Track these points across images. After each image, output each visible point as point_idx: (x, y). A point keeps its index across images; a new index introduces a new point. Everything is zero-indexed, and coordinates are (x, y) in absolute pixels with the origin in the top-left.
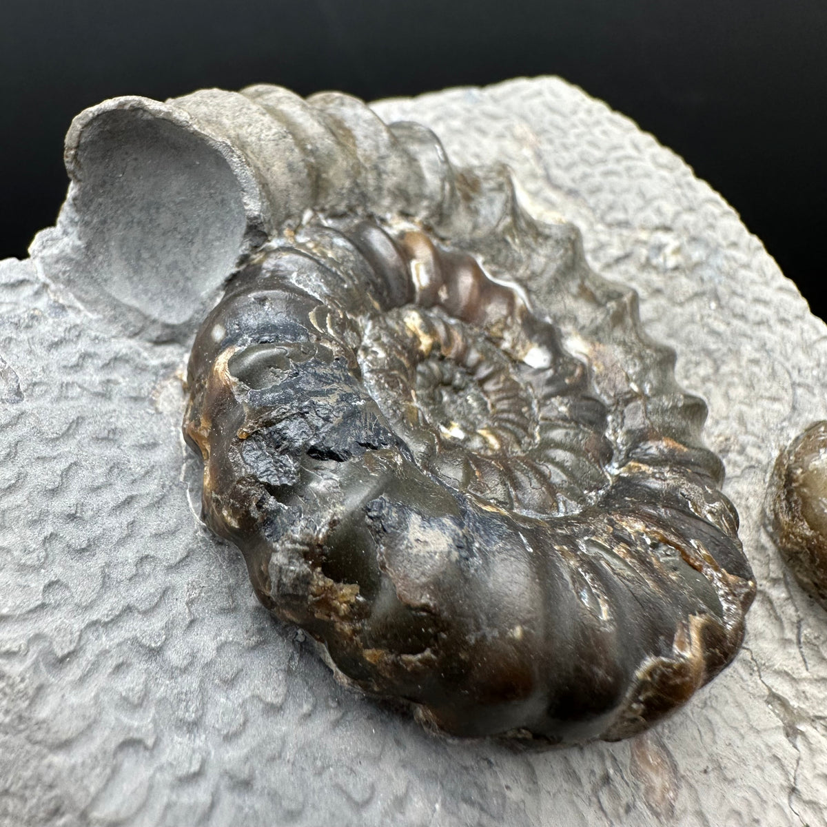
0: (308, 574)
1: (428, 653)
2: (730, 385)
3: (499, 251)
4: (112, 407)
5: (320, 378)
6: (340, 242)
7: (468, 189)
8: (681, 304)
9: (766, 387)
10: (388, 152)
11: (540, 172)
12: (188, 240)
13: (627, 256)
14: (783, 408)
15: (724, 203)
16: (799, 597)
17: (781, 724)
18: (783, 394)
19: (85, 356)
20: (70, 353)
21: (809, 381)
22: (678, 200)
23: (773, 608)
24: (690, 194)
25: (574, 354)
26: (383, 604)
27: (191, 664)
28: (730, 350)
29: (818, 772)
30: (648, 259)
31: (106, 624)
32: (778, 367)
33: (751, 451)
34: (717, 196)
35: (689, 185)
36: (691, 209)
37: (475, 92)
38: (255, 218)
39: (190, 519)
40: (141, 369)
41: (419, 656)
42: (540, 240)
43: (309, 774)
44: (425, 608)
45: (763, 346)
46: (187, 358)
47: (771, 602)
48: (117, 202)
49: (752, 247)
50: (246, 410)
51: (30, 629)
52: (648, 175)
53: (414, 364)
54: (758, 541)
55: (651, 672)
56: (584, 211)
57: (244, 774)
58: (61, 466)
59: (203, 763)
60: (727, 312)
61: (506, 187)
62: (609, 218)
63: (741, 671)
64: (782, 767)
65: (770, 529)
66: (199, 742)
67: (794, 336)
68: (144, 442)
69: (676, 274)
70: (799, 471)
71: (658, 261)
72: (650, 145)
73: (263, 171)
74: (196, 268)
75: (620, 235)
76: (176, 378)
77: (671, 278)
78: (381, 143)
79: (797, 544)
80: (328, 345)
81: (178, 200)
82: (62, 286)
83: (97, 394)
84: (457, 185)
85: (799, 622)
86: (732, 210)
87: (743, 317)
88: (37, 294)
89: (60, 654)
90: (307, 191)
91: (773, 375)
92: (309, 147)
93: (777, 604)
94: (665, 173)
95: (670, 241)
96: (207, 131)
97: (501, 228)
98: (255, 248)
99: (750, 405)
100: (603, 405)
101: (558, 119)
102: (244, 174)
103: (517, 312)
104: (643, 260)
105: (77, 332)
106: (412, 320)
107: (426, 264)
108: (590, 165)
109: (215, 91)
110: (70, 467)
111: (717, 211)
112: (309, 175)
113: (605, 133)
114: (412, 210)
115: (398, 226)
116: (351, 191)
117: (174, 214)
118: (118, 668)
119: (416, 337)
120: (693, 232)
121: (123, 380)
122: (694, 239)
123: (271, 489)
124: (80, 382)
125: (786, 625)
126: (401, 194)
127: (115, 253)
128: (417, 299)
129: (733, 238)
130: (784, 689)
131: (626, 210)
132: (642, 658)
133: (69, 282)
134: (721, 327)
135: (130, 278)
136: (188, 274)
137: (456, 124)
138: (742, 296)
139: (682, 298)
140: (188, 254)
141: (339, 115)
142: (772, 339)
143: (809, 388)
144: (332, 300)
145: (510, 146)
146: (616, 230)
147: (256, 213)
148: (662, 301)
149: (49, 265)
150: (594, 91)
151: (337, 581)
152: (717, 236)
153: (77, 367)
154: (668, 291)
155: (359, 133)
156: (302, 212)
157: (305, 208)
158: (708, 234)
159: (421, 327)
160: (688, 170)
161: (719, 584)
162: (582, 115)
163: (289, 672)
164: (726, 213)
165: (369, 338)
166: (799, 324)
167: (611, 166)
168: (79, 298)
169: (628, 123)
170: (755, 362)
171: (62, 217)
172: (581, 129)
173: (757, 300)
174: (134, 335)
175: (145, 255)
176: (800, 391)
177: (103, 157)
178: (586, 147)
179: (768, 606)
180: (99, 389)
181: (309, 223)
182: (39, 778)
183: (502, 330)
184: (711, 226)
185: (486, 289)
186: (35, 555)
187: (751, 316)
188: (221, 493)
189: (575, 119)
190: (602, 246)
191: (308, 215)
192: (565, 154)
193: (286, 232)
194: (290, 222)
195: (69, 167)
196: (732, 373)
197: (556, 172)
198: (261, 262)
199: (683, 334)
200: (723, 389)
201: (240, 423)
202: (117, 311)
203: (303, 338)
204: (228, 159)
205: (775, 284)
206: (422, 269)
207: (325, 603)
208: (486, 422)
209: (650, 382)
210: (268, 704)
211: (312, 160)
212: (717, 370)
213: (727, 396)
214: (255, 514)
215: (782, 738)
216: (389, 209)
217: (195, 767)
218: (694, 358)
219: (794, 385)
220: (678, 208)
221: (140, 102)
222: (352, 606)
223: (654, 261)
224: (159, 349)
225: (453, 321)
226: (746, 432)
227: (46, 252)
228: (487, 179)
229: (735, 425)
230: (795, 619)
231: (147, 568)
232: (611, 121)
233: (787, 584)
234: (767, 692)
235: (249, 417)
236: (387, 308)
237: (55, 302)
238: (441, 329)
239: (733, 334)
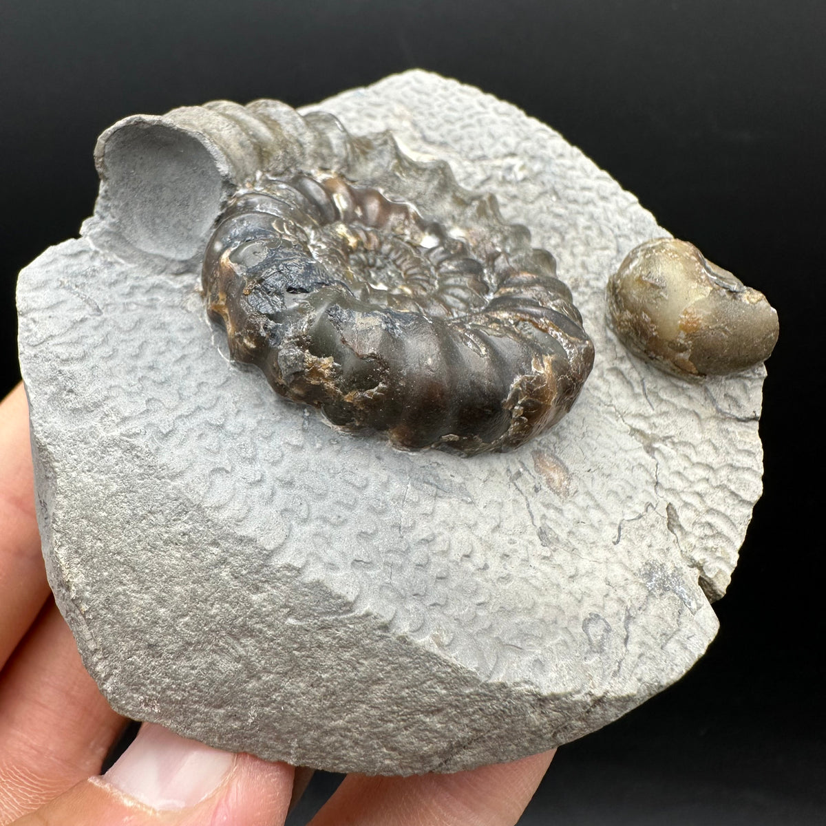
0: (302, 355)
1: (381, 385)
2: (573, 246)
3: (393, 183)
4: (158, 312)
5: (286, 254)
6: (283, 186)
7: (363, 148)
8: (532, 202)
9: (597, 241)
10: (303, 130)
11: (417, 135)
12: (184, 205)
13: (489, 179)
14: (612, 253)
15: (550, 130)
16: (639, 365)
17: (641, 445)
18: (610, 244)
19: (133, 288)
20: (125, 287)
21: (626, 232)
22: (517, 135)
23: (624, 377)
24: (525, 128)
25: (455, 238)
26: (350, 363)
27: (243, 431)
28: (570, 225)
29: (672, 470)
30: (504, 177)
31: (187, 416)
32: (605, 229)
33: (593, 283)
34: (544, 126)
35: (523, 122)
36: (527, 138)
37: (362, 91)
38: (227, 176)
39: (224, 363)
40: (171, 291)
41: (376, 388)
42: (420, 172)
43: (327, 477)
44: (373, 355)
45: (592, 217)
46: (199, 280)
47: (622, 373)
48: (134, 189)
49: (574, 155)
50: (245, 279)
51: (144, 421)
52: (493, 122)
53: (347, 254)
54: (606, 337)
55: (521, 384)
56: (453, 155)
57: (288, 478)
58: (137, 343)
59: (262, 476)
60: (564, 201)
61: (390, 142)
62: (471, 156)
63: (611, 419)
64: (647, 470)
65: (612, 326)
66: (257, 467)
67: (612, 206)
68: (184, 327)
69: (525, 183)
70: (619, 281)
71: (510, 177)
72: (492, 102)
73: (225, 149)
74: (193, 221)
75: (481, 166)
76: (195, 292)
77: (522, 187)
78: (298, 125)
79: (626, 326)
80: (287, 239)
81: (173, 180)
82: (107, 251)
83: (148, 307)
84: (355, 145)
85: (642, 380)
86: (556, 133)
87: (575, 201)
88: (92, 258)
89: (165, 432)
90: (256, 158)
91: (601, 233)
92: (251, 133)
93: (625, 373)
94: (505, 118)
95: (517, 162)
96: (186, 128)
97: (391, 168)
98: (230, 196)
99: (588, 256)
100: (479, 264)
101: (424, 97)
102: (213, 149)
103: (411, 216)
104: (500, 178)
105: (125, 276)
106: (341, 229)
107: (343, 195)
108: (452, 123)
109: (183, 108)
110: (142, 344)
111: (545, 136)
112: (255, 149)
113: (459, 100)
114: (328, 166)
115: (321, 177)
116: (284, 157)
117: (172, 190)
118: (201, 436)
119: (345, 239)
120: (531, 153)
121: (161, 297)
122: (533, 158)
123: (270, 317)
124: (135, 301)
125: (635, 384)
126: (317, 156)
127: (138, 223)
128: (342, 217)
129: (560, 151)
130: (641, 425)
131: (482, 149)
132: (514, 377)
133: (112, 247)
134: (561, 211)
135: (151, 238)
136: (189, 227)
137: (352, 115)
138: (573, 188)
139: (531, 198)
140: (186, 214)
141: (266, 113)
142: (597, 211)
143: (626, 237)
144: (285, 216)
145: (393, 123)
146: (477, 163)
147: (226, 172)
148: (519, 203)
149: (97, 239)
150: (446, 73)
151: (320, 357)
152: (548, 152)
153: (130, 294)
154: (521, 197)
155: (282, 122)
156: (255, 173)
157: (257, 169)
158: (541, 152)
159: (347, 232)
160: (521, 113)
161: (562, 340)
162: (440, 91)
163: (304, 430)
164: (552, 137)
165: (314, 240)
166: (614, 198)
167: (467, 121)
168: (120, 256)
169: (474, 90)
170: (588, 228)
171: (97, 208)
172: (442, 100)
173: (583, 189)
174: (161, 272)
175: (158, 221)
176: (621, 240)
177: (121, 161)
178: (447, 112)
179: (621, 376)
180: (148, 303)
181: (260, 179)
182: (168, 497)
183: (403, 229)
184: (544, 147)
185: (387, 207)
186: (135, 387)
187: (581, 200)
188: (240, 329)
189: (435, 95)
190: (470, 175)
191: (259, 174)
192: (434, 120)
193: (247, 185)
194: (249, 179)
195: (100, 170)
196: (574, 239)
197: (428, 133)
198: (235, 204)
199: (536, 221)
200: (569, 249)
201: (243, 286)
202: (147, 260)
203: (271, 236)
204: (202, 142)
205: (594, 176)
206: (341, 198)
207: (315, 372)
208: (401, 283)
209: (510, 245)
210: (294, 446)
211: (255, 140)
212: (563, 239)
213: (573, 254)
214: (264, 334)
215: (643, 453)
216: (312, 167)
217: (258, 478)
218: (546, 235)
219: (617, 237)
220: (518, 139)
221: (140, 118)
222: (331, 370)
223: (508, 178)
224: (179, 278)
225: (368, 229)
226: (588, 272)
227: (92, 232)
228: (376, 139)
229: (580, 270)
230: (639, 379)
231: (204, 389)
232: (462, 91)
233: (630, 359)
234: (629, 429)
235: (248, 281)
236: (323, 224)
237: (105, 261)
238: (362, 234)
239: (571, 213)
